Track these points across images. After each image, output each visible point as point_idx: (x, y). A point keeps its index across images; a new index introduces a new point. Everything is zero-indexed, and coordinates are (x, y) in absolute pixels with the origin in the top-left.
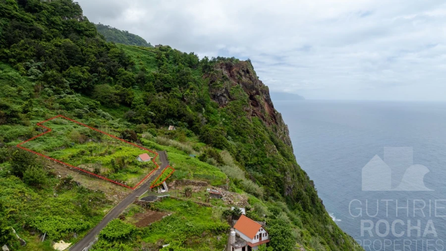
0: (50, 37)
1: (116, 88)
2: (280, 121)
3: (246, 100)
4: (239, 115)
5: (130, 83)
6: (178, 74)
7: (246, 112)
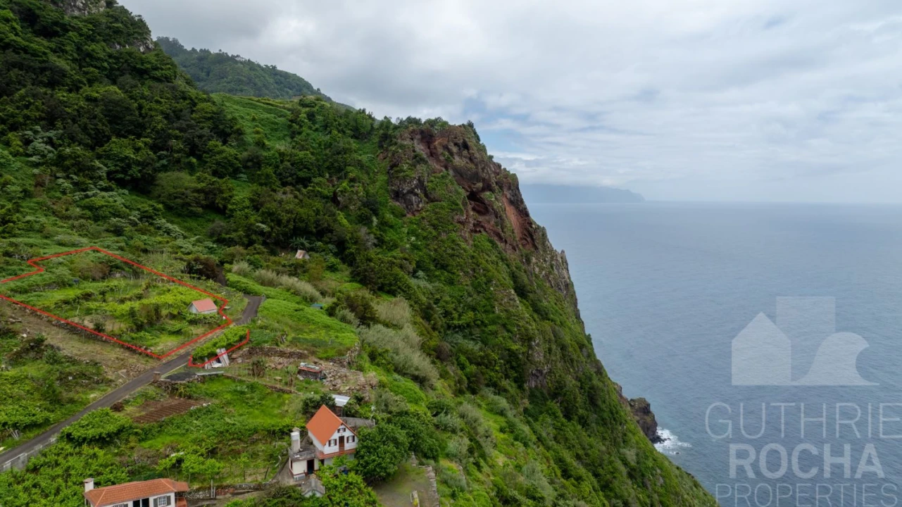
0: (81, 82)
1: (199, 179)
2: (543, 244)
3: (459, 202)
4: (444, 231)
5: (231, 170)
6: (327, 151)
7: (458, 225)
